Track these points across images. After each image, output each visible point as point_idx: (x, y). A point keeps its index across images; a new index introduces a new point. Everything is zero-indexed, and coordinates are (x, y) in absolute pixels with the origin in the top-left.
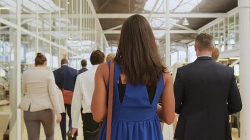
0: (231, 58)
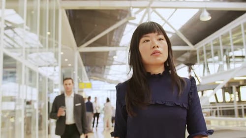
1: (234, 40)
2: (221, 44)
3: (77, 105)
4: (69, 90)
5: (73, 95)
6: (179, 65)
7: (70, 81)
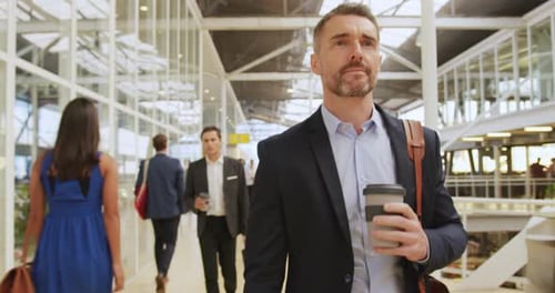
0: (490, 135)
1: (500, 65)
2: (481, 69)
3: (229, 178)
4: (213, 152)
5: (221, 160)
6: (414, 100)
7: (214, 133)
